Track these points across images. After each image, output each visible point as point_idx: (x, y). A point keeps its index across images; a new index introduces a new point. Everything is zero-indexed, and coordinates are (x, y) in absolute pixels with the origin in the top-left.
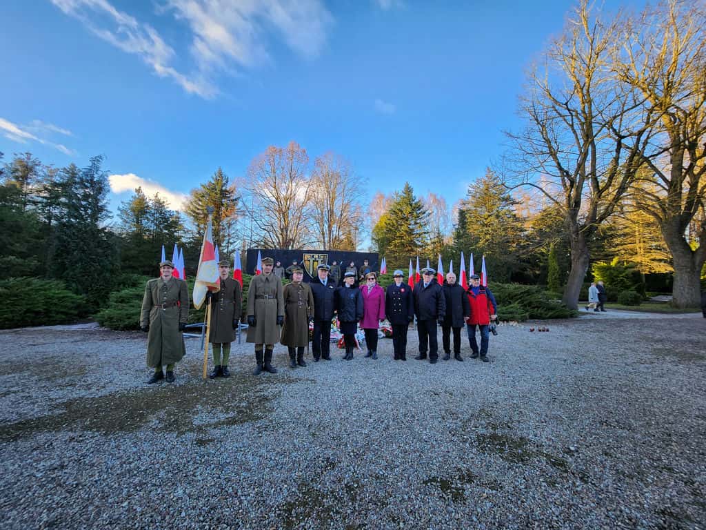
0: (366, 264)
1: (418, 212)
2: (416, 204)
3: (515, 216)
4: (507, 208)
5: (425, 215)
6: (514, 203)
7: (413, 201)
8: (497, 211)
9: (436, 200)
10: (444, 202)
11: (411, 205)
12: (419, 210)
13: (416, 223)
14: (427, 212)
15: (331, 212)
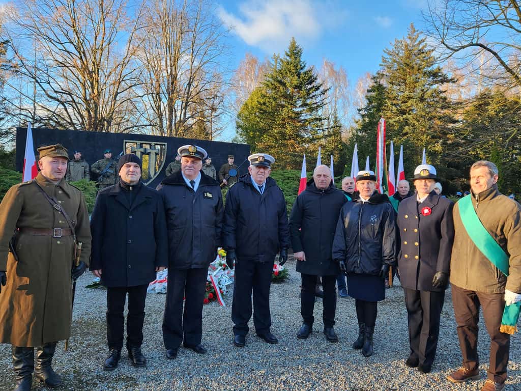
0: (231, 161)
1: (309, 86)
2: (305, 73)
3: (445, 99)
4: (435, 86)
5: (318, 92)
6: (445, 80)
7: (302, 69)
8: (422, 90)
9: (333, 72)
10: (345, 76)
11: (299, 76)
12: (310, 83)
13: (305, 105)
14: (321, 89)
15: (173, 78)
